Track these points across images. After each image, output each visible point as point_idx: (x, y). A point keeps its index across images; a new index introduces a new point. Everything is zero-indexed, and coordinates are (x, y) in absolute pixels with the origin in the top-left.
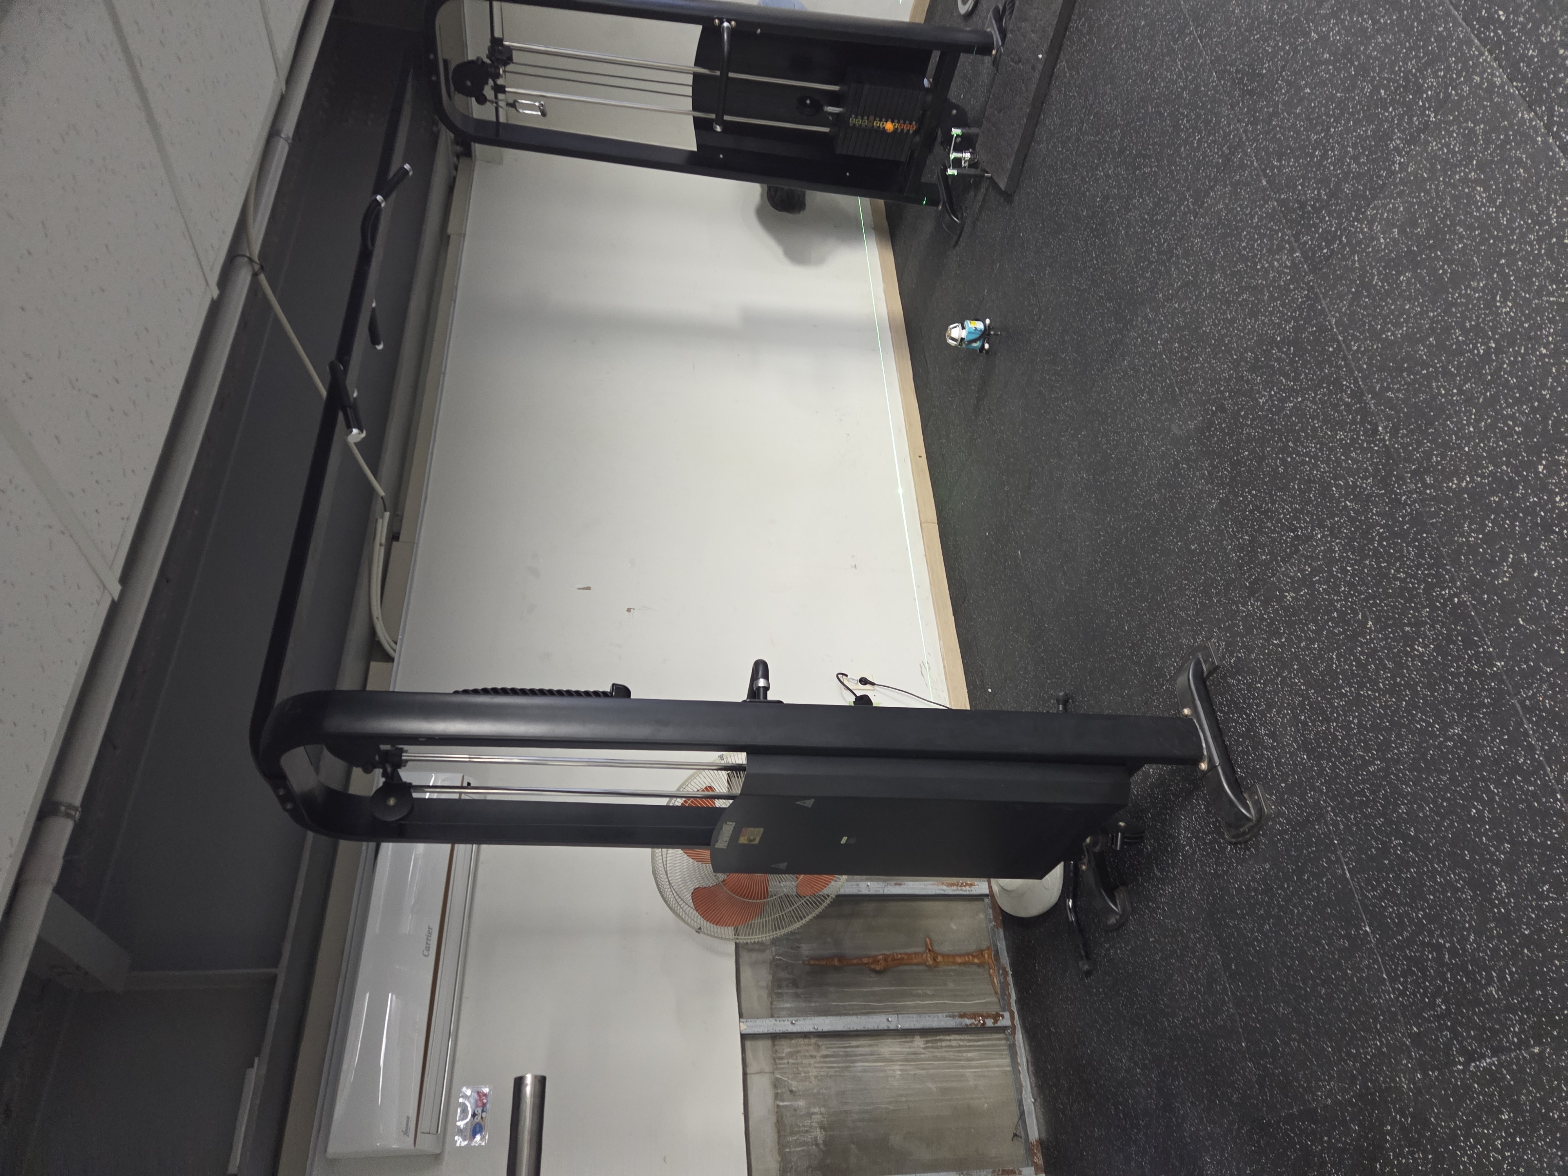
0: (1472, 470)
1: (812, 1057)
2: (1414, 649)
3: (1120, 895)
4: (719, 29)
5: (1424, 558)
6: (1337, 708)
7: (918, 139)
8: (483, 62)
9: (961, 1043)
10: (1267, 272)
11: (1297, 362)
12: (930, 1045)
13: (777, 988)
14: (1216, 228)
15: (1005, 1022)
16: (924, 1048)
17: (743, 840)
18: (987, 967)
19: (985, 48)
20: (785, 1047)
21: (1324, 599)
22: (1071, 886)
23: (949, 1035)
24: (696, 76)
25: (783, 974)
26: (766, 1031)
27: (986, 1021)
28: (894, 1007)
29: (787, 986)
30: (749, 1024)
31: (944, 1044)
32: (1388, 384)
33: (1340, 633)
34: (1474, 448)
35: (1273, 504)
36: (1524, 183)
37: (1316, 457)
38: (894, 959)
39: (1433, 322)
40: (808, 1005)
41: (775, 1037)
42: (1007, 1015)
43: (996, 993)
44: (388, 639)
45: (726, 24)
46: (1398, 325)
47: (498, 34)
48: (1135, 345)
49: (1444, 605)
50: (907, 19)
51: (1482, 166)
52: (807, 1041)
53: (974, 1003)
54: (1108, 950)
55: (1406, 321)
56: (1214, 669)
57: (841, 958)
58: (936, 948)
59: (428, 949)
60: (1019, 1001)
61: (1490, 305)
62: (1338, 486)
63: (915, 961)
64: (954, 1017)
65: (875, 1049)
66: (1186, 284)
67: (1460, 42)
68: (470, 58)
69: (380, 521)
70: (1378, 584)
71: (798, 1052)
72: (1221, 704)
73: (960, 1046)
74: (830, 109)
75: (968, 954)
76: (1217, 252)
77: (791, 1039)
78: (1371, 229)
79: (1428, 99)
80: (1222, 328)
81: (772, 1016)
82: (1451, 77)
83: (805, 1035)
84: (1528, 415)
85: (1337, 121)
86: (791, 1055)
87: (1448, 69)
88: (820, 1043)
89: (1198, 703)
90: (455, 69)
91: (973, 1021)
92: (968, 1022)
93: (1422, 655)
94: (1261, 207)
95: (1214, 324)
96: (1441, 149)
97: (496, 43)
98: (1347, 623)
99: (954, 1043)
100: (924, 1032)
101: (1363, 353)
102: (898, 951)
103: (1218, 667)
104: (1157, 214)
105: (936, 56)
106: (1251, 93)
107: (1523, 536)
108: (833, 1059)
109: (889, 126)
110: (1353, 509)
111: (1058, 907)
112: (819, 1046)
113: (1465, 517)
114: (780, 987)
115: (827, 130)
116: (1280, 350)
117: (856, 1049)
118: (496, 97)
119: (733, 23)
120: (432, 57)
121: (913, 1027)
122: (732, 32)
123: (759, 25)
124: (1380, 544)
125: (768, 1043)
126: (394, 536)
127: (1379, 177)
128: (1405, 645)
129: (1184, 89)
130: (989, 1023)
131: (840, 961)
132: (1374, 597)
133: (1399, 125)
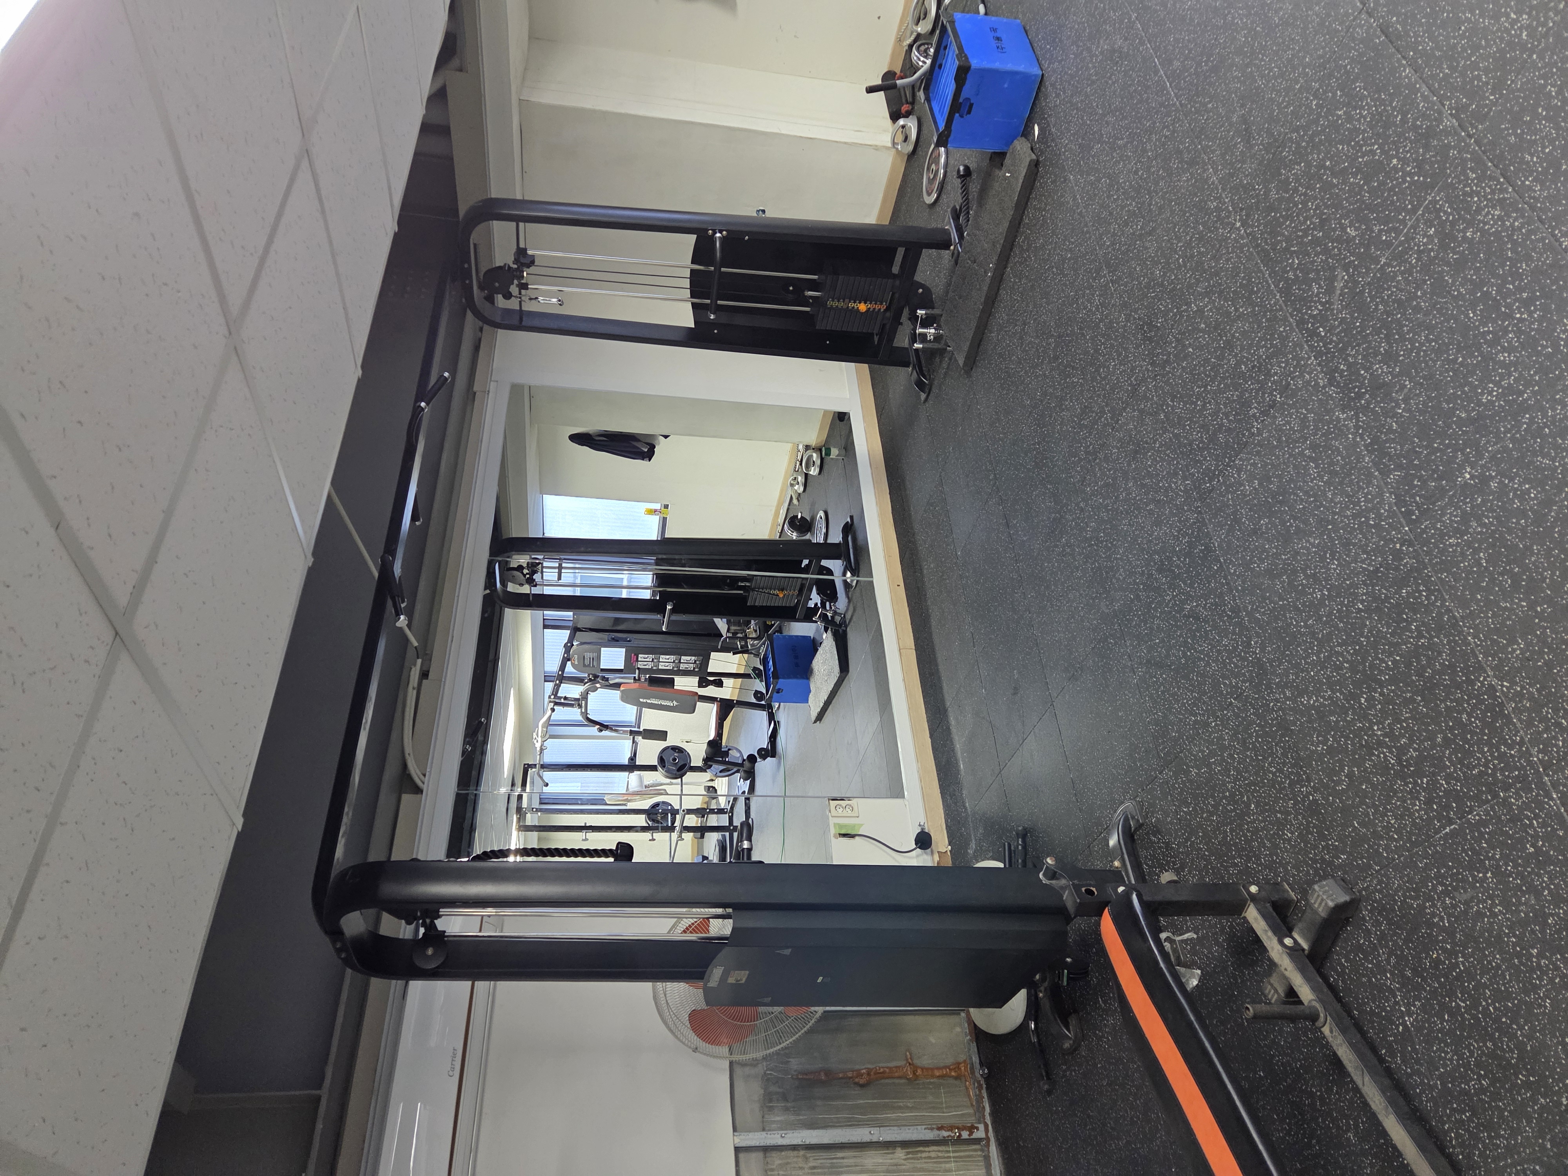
0: (1318, 692)
1: (801, 1168)
2: (1284, 834)
3: (1073, 1021)
4: (712, 238)
5: (1288, 758)
6: (1232, 875)
7: (888, 314)
8: (509, 267)
9: (940, 1154)
10: (1166, 491)
11: (1192, 572)
12: (910, 1156)
13: (768, 1101)
14: (1128, 443)
15: (980, 1134)
16: (905, 1159)
17: (731, 980)
18: (963, 1079)
19: (945, 244)
20: (776, 1159)
21: (1218, 779)
22: (1033, 1009)
23: (928, 1146)
24: (692, 271)
25: (773, 1089)
26: (757, 1144)
27: (962, 1133)
28: (877, 1119)
29: (778, 1100)
30: (742, 1137)
31: (924, 1155)
32: (1257, 607)
33: (1232, 811)
34: (1317, 674)
35: (1179, 689)
36: (1342, 467)
37: (1207, 655)
38: (876, 1073)
39: (1285, 564)
40: (798, 1118)
41: (766, 1149)
42: (981, 1127)
43: (972, 1105)
44: (418, 771)
45: (718, 235)
46: (1262, 561)
47: (522, 245)
48: (1070, 526)
49: (1303, 801)
50: (874, 222)
51: (1314, 447)
52: (796, 1153)
53: (951, 1115)
54: (1065, 1071)
55: (1267, 557)
56: (1140, 826)
57: (828, 1072)
58: (917, 1062)
59: (453, 1069)
60: (992, 1114)
61: (1323, 559)
62: (1225, 684)
63: (896, 1074)
64: (932, 1129)
65: (858, 1160)
66: (1107, 485)
67: (1296, 345)
68: (497, 265)
69: (413, 669)
70: (1257, 774)
71: (788, 1163)
72: (1146, 857)
73: (938, 1157)
74: (810, 293)
75: (945, 1067)
76: (1129, 465)
77: (782, 1151)
78: (1239, 475)
79: (1274, 382)
80: (1136, 530)
81: (764, 1130)
82: (1289, 370)
83: (794, 1148)
84: (1352, 655)
85: (1213, 381)
86: (781, 1166)
87: (1287, 362)
88: (808, 1155)
89: (1126, 856)
90: (486, 273)
91: (950, 1133)
92: (945, 1134)
93: (1290, 840)
94: (1161, 436)
95: (1130, 524)
96: (1284, 425)
97: (521, 253)
98: (1236, 802)
99: (933, 1155)
100: (905, 1144)
101: (1238, 577)
102: (881, 1065)
103: (1142, 825)
104: (1084, 419)
105: (901, 251)
106: (1150, 339)
107: (1354, 752)
108: (819, 1171)
109: (863, 307)
110: (1236, 706)
111: (1023, 1027)
112: (807, 1158)
113: (1315, 729)
114: (771, 1101)
115: (808, 309)
116: (1179, 560)
117: (842, 1161)
118: (520, 294)
119: (724, 233)
120: (466, 266)
121: (894, 1140)
122: (723, 239)
123: (747, 233)
124: (1257, 740)
125: (760, 1155)
126: (424, 675)
127: (1244, 435)
128: (1278, 829)
129: (1101, 320)
130: (965, 1135)
131: (826, 1074)
132: (1255, 785)
133: (1256, 398)
